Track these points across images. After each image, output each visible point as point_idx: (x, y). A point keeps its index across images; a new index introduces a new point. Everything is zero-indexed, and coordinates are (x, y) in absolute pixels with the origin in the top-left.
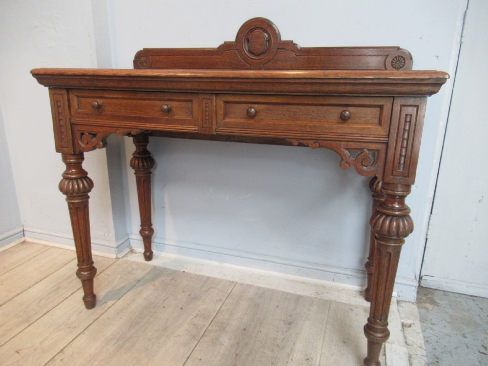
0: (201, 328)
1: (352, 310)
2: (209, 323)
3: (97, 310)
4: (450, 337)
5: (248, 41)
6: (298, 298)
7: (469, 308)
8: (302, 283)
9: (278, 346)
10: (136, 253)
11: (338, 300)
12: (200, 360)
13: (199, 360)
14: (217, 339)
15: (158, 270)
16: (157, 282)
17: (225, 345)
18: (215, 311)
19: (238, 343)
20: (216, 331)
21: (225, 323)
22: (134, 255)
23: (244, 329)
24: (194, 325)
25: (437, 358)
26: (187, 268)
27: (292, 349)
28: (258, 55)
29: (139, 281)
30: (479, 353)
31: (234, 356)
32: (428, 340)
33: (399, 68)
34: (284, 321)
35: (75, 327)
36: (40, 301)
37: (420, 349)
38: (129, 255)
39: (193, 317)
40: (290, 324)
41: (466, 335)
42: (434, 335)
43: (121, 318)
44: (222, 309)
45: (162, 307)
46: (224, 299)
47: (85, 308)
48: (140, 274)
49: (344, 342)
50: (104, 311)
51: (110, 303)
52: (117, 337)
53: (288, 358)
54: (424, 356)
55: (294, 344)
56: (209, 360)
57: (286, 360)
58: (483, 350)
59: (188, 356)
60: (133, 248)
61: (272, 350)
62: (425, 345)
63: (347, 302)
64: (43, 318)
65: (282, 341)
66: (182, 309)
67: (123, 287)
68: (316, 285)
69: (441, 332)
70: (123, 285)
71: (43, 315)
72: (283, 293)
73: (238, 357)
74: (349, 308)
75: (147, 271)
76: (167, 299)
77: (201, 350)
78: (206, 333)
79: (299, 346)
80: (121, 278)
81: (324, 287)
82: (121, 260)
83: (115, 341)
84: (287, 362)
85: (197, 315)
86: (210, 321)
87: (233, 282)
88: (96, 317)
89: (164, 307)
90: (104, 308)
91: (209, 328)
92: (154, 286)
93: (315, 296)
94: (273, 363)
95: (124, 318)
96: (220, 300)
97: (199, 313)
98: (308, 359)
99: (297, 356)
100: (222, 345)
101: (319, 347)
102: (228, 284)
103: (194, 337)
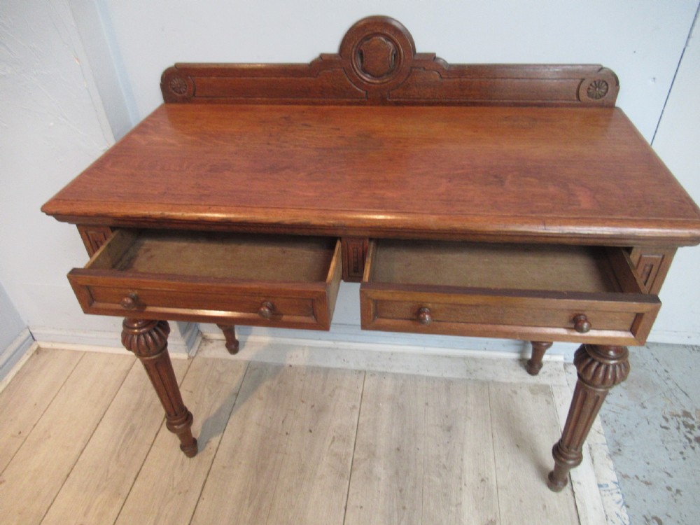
0: (345, 459)
1: (515, 393)
2: (353, 448)
3: (204, 456)
4: (629, 410)
5: (361, 54)
6: (449, 383)
7: (644, 362)
8: (446, 357)
9: (444, 467)
10: (211, 342)
11: (497, 379)
12: (361, 507)
13: (359, 509)
14: (371, 472)
15: (255, 369)
16: (262, 391)
17: (383, 478)
18: (353, 426)
19: (397, 473)
20: (365, 459)
21: (371, 444)
22: (210, 345)
23: (398, 449)
24: (336, 455)
25: (618, 444)
26: (291, 357)
27: (461, 469)
28: (378, 77)
29: (237, 395)
30: (660, 429)
31: (398, 493)
32: (606, 419)
33: (598, 96)
34: (441, 427)
35: (187, 491)
36: (118, 456)
37: (598, 435)
38: (203, 347)
39: (329, 443)
40: (449, 429)
41: (646, 404)
42: (610, 410)
43: (240, 463)
44: (360, 422)
45: (285, 434)
46: (358, 404)
47: (185, 457)
48: (233, 381)
49: (518, 446)
50: (213, 455)
51: (215, 441)
52: (248, 495)
53: (461, 483)
54: (604, 444)
55: (462, 460)
56: (372, 506)
57: (459, 486)
58: (664, 423)
59: (344, 505)
60: (205, 334)
61: (440, 475)
62: (603, 428)
63: (508, 381)
64: (137, 485)
65: (447, 459)
66: (311, 431)
67: (220, 411)
68: (465, 358)
69: (617, 405)
70: (218, 405)
71: (135, 479)
72: (428, 378)
73: (403, 492)
74: (512, 391)
75: (241, 374)
76: (286, 417)
77: (358, 493)
78: (354, 466)
79: (468, 463)
80: (211, 394)
81: (474, 359)
82: (196, 360)
83: (247, 502)
84: (461, 489)
85: (334, 438)
86: (352, 445)
87: (360, 372)
88: (208, 469)
89: (287, 434)
90: (211, 451)
91: (356, 456)
92: (261, 399)
93: (468, 378)
94: (445, 495)
95: (243, 462)
96: (354, 407)
97: (335, 434)
98: (483, 480)
99: (470, 478)
100: (379, 479)
101: (492, 460)
102: (356, 376)
103: (342, 475)
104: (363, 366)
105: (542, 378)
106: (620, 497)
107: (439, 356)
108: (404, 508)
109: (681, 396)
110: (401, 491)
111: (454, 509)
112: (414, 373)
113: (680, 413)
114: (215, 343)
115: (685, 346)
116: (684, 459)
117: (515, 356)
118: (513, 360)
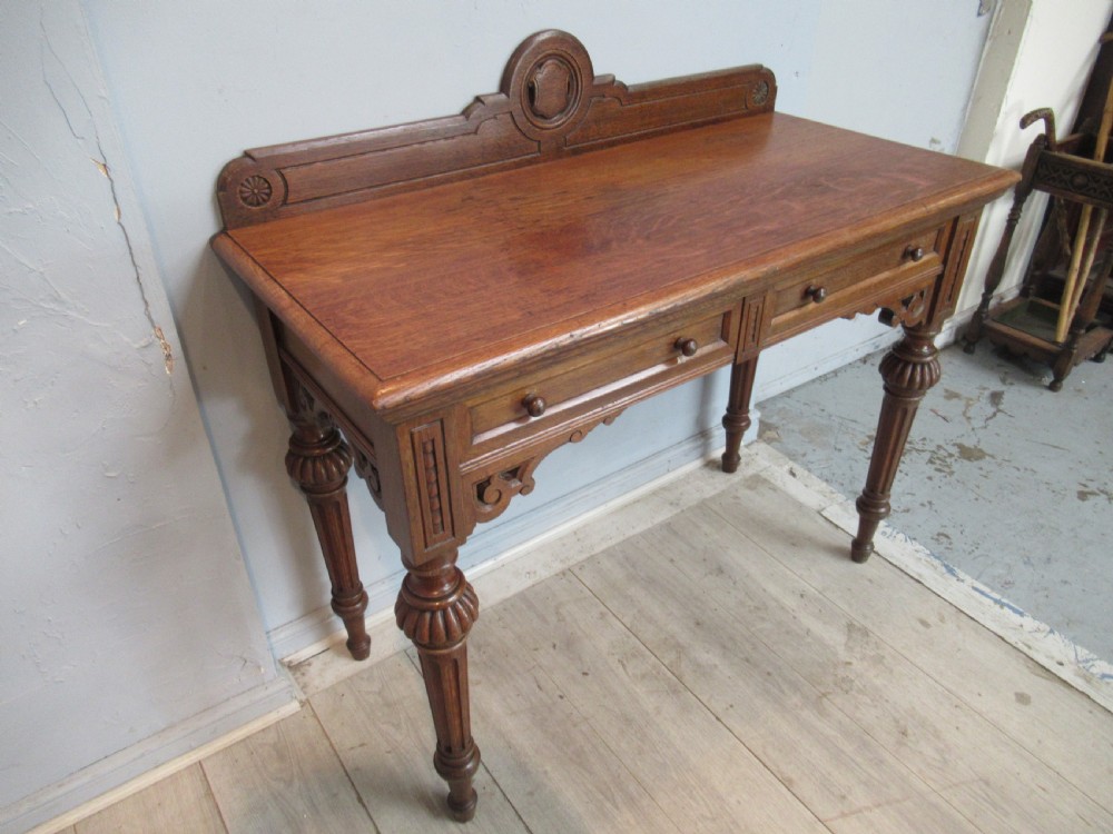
0: (658, 673)
1: (737, 498)
2: (653, 657)
4: (832, 459)
6: (668, 526)
8: (634, 502)
9: (758, 608)
10: (309, 665)
11: (707, 496)
12: (731, 706)
13: (731, 709)
14: (699, 665)
17: (717, 663)
18: (625, 635)
19: (724, 647)
20: (678, 658)
21: (666, 639)
22: (313, 670)
23: (698, 624)
24: (643, 677)
27: (774, 600)
31: (747, 664)
32: (825, 478)
34: (711, 574)
37: (835, 495)
38: (304, 679)
39: (621, 669)
40: (720, 571)
41: (838, 447)
42: (821, 468)
44: (628, 626)
45: (559, 700)
46: (603, 609)
48: (411, 689)
49: (793, 544)
52: (601, 797)
53: (788, 612)
55: (764, 590)
56: (739, 697)
57: (790, 616)
59: (714, 719)
61: (763, 619)
62: (831, 487)
63: (718, 491)
65: (751, 599)
66: (585, 674)
68: (654, 493)
69: (820, 460)
72: (643, 535)
73: (751, 660)
74: (732, 498)
75: (412, 673)
76: (537, 682)
77: (712, 696)
78: (677, 674)
79: (772, 589)
80: (398, 726)
81: (664, 489)
82: (314, 700)
83: (608, 805)
84: (794, 617)
85: (620, 661)
86: (648, 653)
87: (563, 574)
89: (561, 697)
90: (488, 789)
91: (666, 663)
92: (478, 683)
93: (679, 510)
94: (788, 633)
95: (548, 768)
96: (603, 615)
97: (617, 657)
98: (802, 596)
99: (790, 602)
100: (716, 666)
101: (788, 572)
102: (564, 581)
103: (675, 692)
104: (558, 567)
105: (744, 470)
106: (901, 536)
107: (626, 506)
108: (769, 674)
109: (853, 425)
110: (747, 660)
111: (809, 640)
112: (622, 538)
113: (867, 440)
114: (317, 665)
115: (813, 381)
116: (907, 474)
117: (698, 463)
118: (700, 468)
